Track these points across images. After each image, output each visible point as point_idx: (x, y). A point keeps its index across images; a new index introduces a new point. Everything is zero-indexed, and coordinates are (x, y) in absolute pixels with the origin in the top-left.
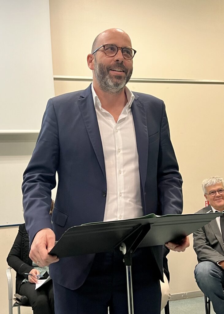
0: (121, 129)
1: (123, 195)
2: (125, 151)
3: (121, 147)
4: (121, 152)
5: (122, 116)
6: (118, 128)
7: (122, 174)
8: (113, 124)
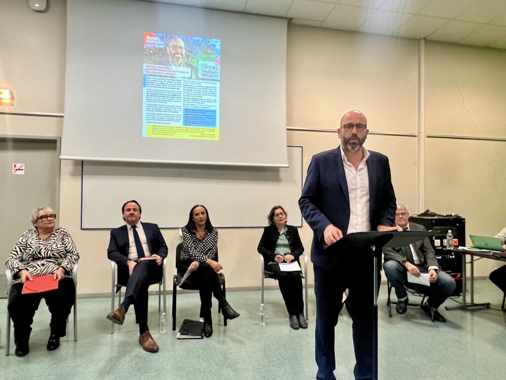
0: (359, 175)
1: (360, 216)
2: (363, 189)
3: (360, 186)
4: (360, 189)
5: (360, 167)
6: (358, 174)
7: (360, 203)
8: (354, 172)
